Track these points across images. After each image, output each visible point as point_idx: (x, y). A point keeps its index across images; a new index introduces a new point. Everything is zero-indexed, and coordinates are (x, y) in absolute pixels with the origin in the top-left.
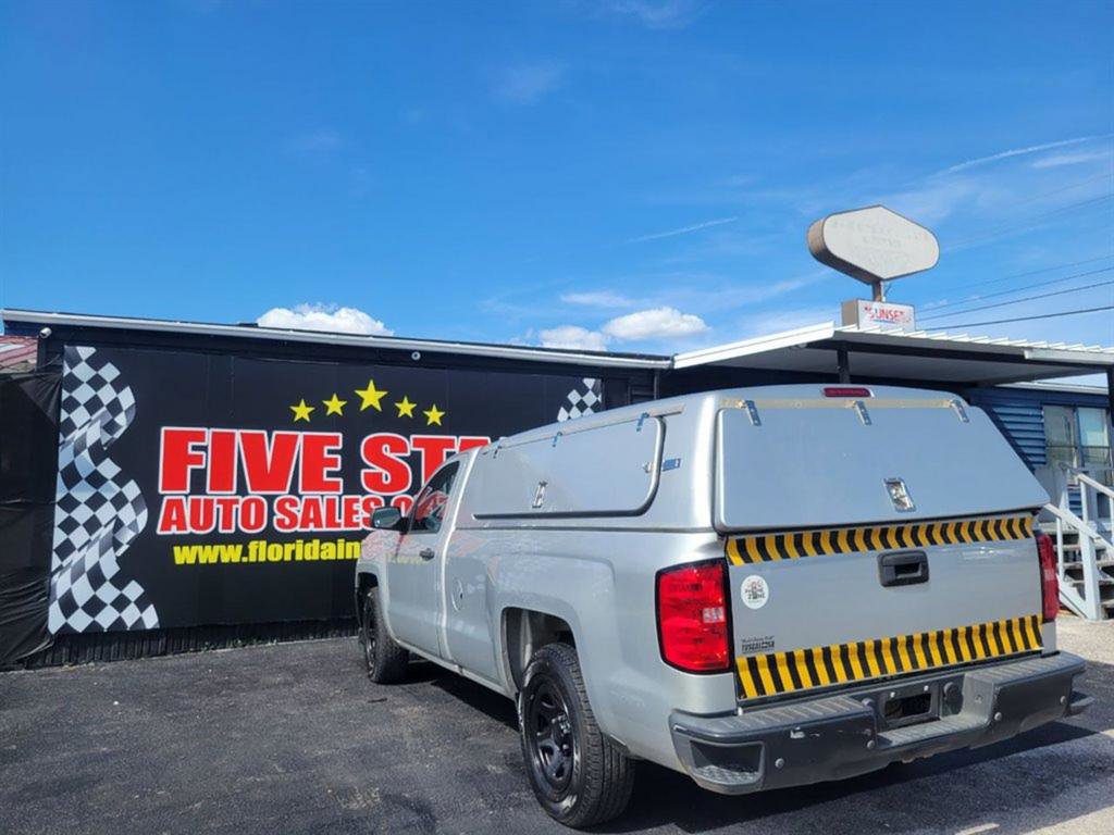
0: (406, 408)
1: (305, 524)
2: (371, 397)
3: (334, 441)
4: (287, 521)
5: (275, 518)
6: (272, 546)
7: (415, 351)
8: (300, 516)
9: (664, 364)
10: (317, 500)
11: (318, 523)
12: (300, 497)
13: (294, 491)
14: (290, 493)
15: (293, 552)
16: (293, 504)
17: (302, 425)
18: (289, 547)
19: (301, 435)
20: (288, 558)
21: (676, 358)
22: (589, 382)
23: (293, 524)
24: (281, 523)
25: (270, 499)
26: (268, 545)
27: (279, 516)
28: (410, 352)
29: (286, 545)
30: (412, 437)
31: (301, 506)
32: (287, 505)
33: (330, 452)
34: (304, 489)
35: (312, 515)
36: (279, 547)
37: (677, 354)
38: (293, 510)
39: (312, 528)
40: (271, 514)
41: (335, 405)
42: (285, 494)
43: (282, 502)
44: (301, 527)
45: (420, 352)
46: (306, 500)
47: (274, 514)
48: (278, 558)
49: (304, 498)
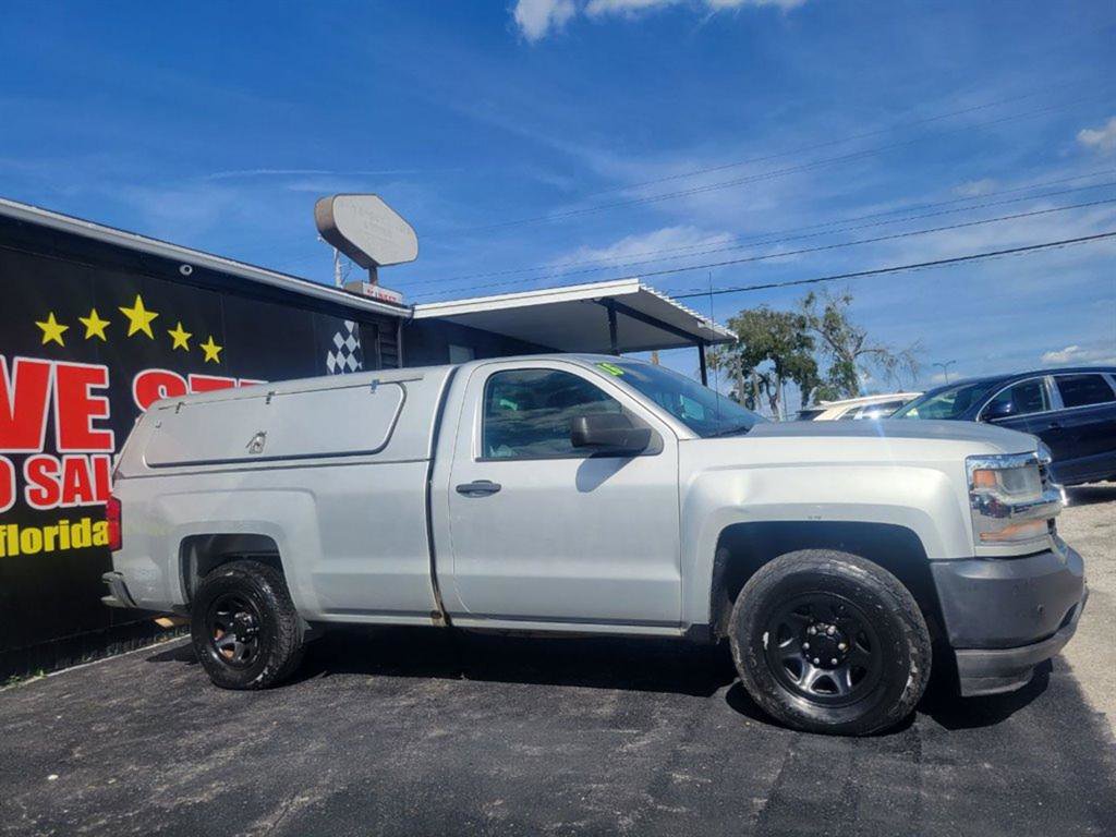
0: (180, 337)
1: (68, 497)
2: (140, 318)
3: (98, 377)
4: (45, 493)
5: (27, 490)
6: (27, 532)
7: (184, 263)
8: (61, 484)
9: (406, 313)
10: (82, 461)
11: (87, 496)
12: (59, 456)
13: (50, 447)
14: (45, 452)
15: (57, 539)
16: (51, 467)
17: (52, 350)
18: (50, 531)
19: (54, 365)
20: (50, 547)
21: (417, 307)
22: (350, 325)
23: (53, 496)
24: (35, 495)
25: (18, 460)
26: (20, 530)
27: (32, 485)
28: (179, 263)
29: (47, 529)
30: (191, 376)
31: (61, 470)
32: (43, 469)
33: (94, 392)
34: (63, 446)
35: (77, 484)
36: (36, 532)
37: (416, 304)
38: (52, 476)
39: (78, 501)
40: (21, 483)
41: (95, 326)
42: (38, 453)
43: (35, 465)
44: (65, 501)
45: (193, 266)
46: (68, 461)
47: (26, 483)
48: (36, 549)
49: (65, 458)
